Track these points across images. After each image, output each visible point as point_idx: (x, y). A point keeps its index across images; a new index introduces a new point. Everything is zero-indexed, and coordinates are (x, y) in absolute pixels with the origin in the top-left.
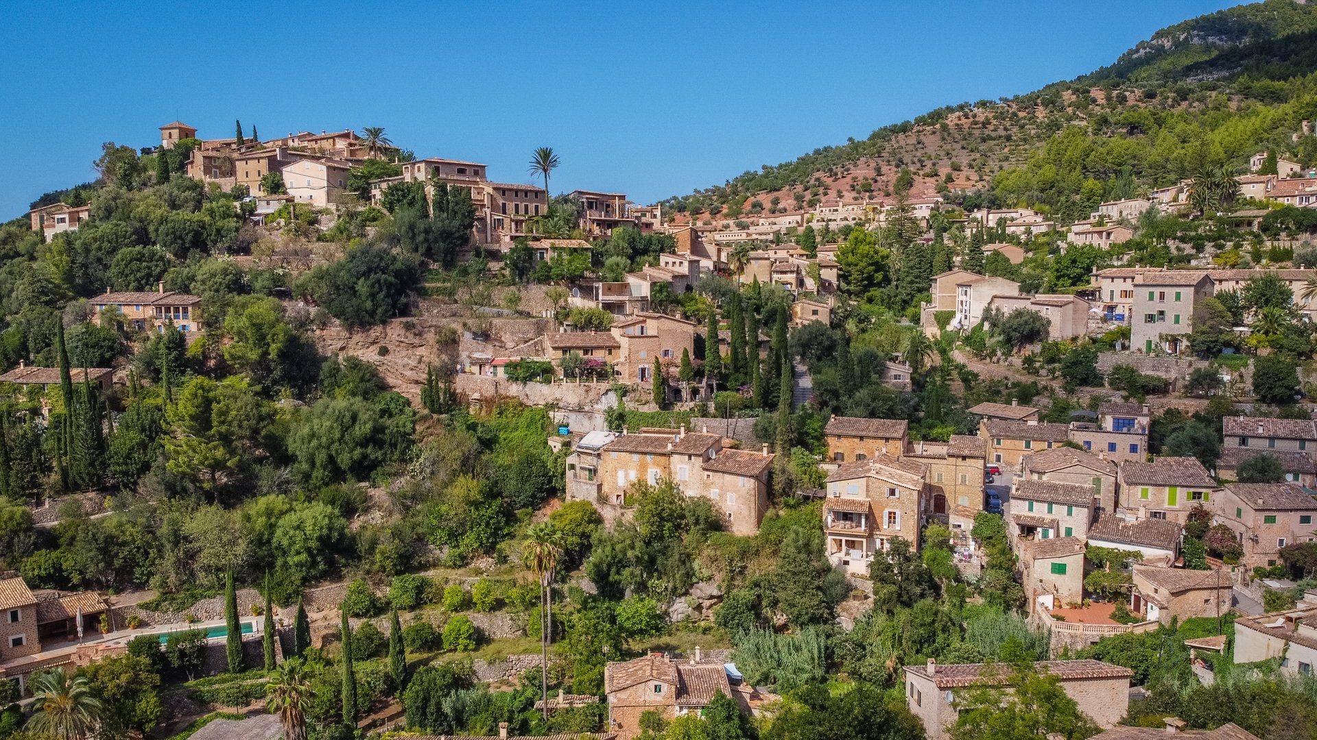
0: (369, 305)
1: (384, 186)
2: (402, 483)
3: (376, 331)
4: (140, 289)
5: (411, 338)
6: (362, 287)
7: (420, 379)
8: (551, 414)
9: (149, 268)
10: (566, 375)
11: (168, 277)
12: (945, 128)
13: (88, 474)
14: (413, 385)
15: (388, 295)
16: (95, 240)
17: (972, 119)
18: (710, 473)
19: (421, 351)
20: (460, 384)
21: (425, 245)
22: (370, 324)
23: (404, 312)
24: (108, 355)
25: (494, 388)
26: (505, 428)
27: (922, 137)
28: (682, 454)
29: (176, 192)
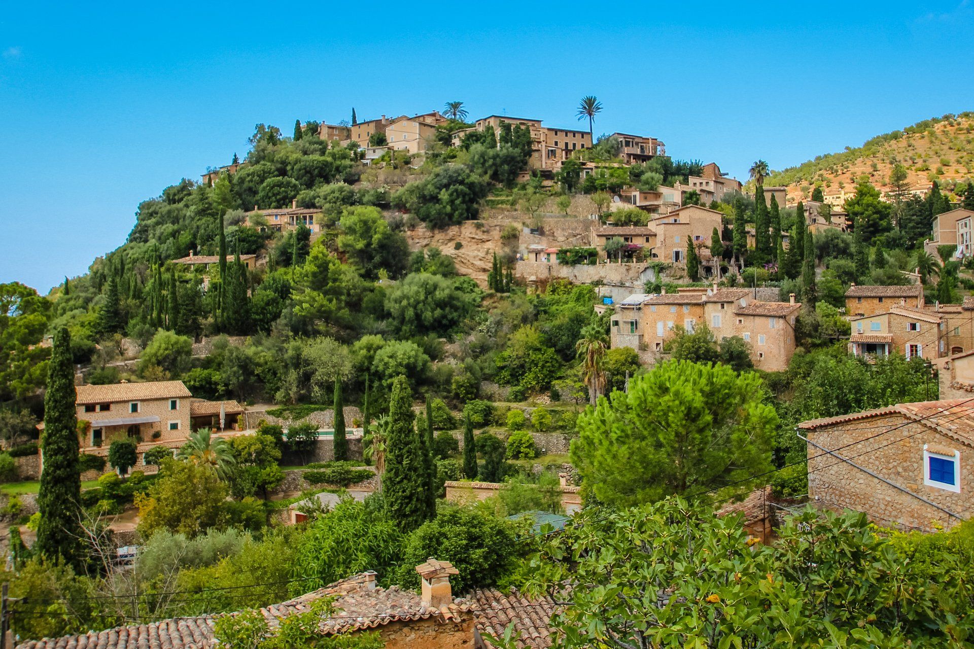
0: (449, 208)
1: (462, 134)
2: (473, 338)
3: (453, 230)
4: (279, 207)
5: (480, 235)
6: (444, 195)
7: (487, 268)
8: (596, 290)
9: (286, 192)
10: (609, 256)
11: (299, 197)
12: (932, 134)
13: (235, 319)
14: (481, 273)
15: (463, 202)
16: (248, 175)
17: (956, 127)
18: (742, 318)
19: (489, 245)
20: (520, 270)
21: (494, 168)
22: (449, 225)
23: (474, 215)
24: (254, 247)
25: (547, 271)
26: (558, 302)
27: (912, 141)
28: (715, 302)
29: (307, 145)
